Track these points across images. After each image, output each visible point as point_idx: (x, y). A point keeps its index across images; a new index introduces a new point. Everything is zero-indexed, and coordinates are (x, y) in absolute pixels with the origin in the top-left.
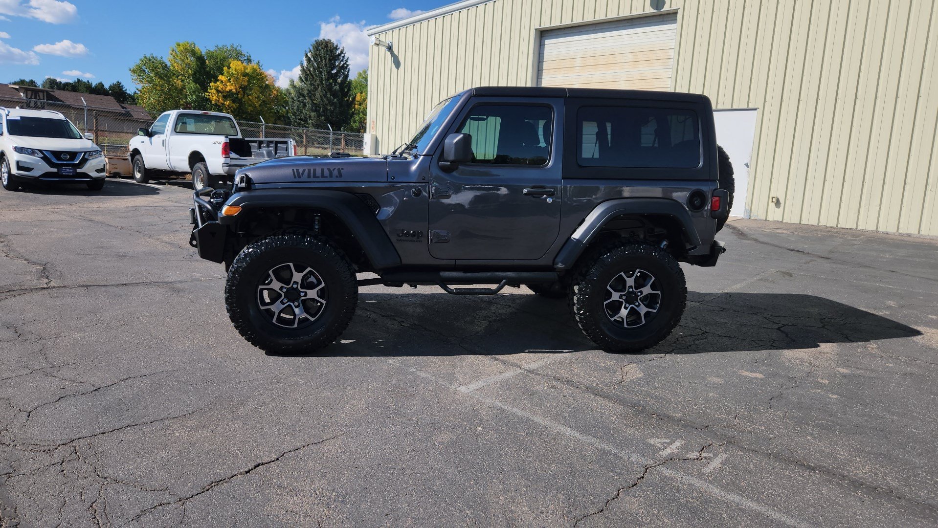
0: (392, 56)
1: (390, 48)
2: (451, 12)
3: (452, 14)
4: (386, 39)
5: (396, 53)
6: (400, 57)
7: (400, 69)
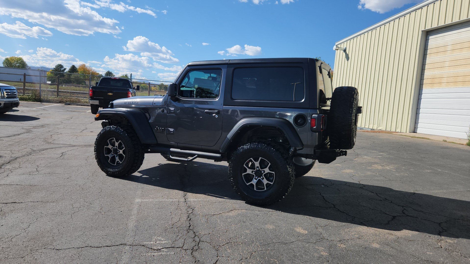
0: (346, 54)
1: (345, 51)
2: (376, 28)
3: (376, 29)
4: (343, 46)
5: (348, 53)
6: (349, 55)
7: (349, 61)
